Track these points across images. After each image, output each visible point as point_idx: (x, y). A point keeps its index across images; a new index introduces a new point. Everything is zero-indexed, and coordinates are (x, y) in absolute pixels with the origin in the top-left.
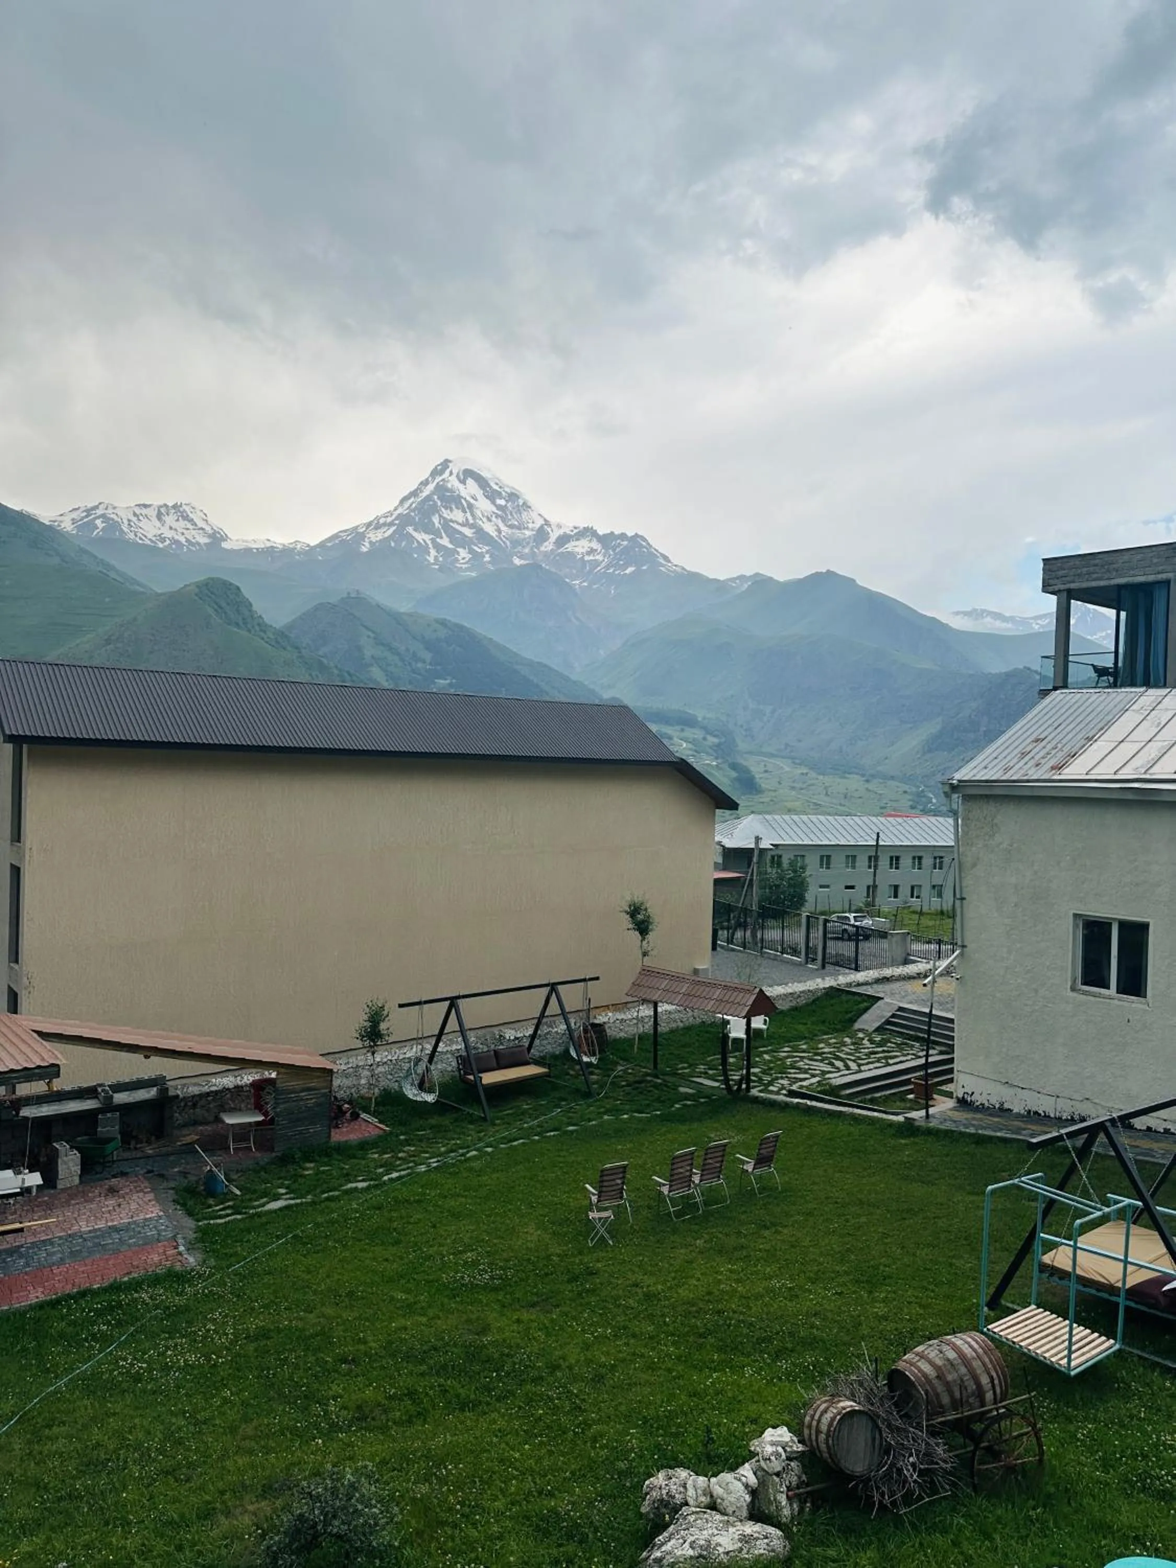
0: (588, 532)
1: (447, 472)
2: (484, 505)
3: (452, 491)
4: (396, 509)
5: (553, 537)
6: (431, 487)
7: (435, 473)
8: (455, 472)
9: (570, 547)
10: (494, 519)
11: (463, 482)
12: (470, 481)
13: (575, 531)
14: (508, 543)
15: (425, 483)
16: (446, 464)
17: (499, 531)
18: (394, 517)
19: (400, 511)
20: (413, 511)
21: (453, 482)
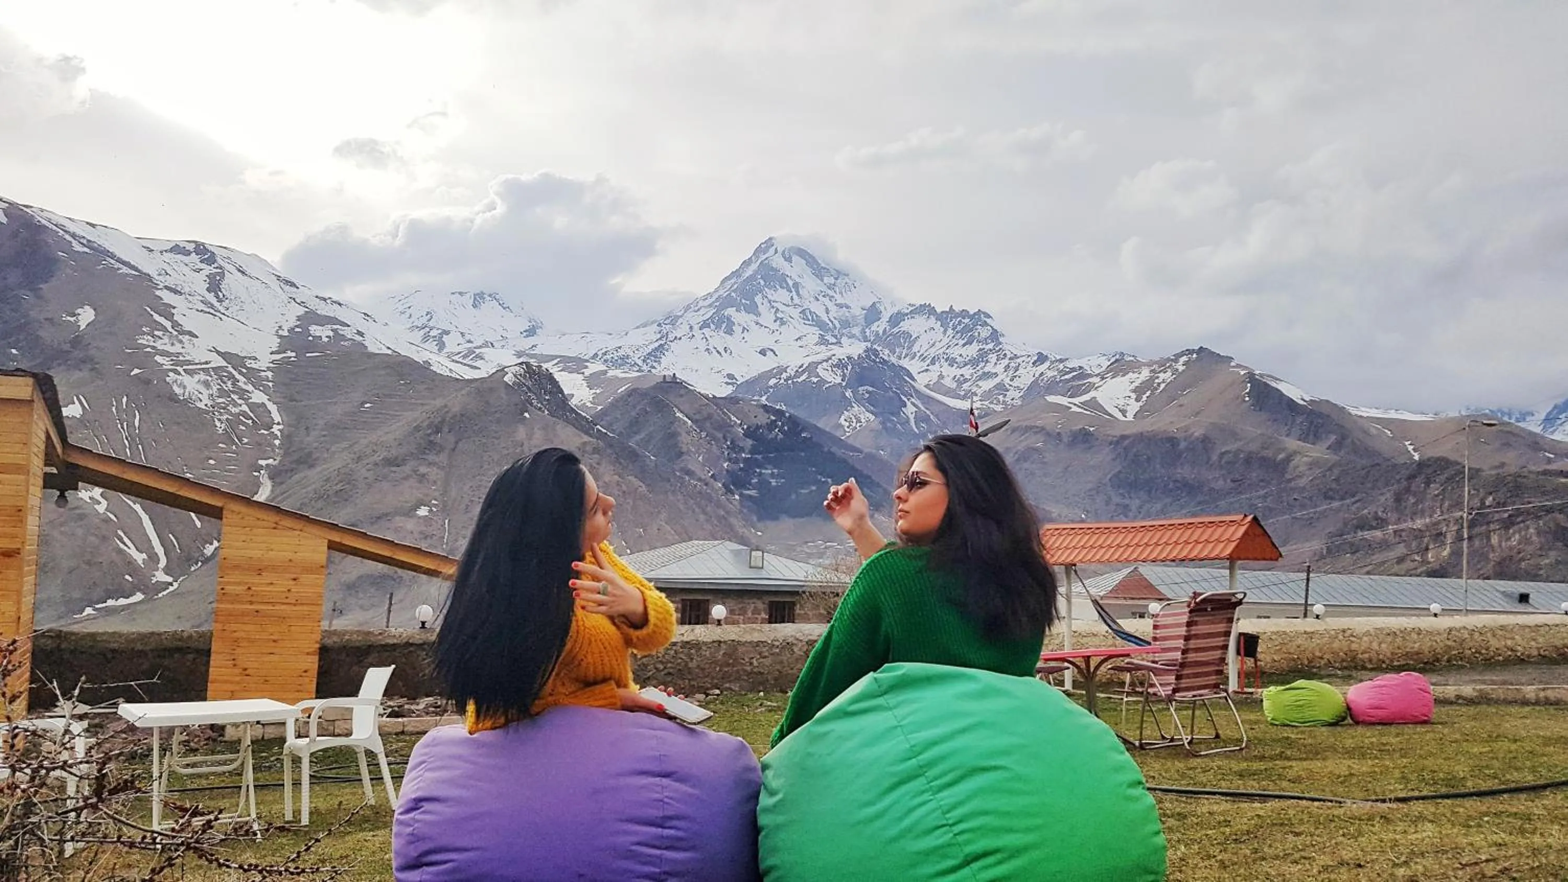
0: (926, 310)
1: (772, 250)
2: (810, 284)
3: (776, 270)
4: (716, 291)
5: (886, 317)
6: (754, 267)
7: (758, 251)
8: (780, 250)
9: (905, 326)
10: (820, 298)
11: (789, 260)
12: (795, 258)
13: (911, 309)
14: (836, 322)
15: (746, 263)
16: (769, 242)
17: (827, 311)
18: (713, 299)
19: (721, 292)
20: (734, 291)
21: (778, 262)
